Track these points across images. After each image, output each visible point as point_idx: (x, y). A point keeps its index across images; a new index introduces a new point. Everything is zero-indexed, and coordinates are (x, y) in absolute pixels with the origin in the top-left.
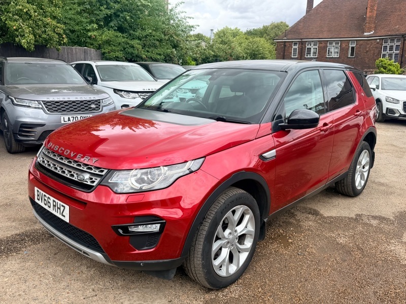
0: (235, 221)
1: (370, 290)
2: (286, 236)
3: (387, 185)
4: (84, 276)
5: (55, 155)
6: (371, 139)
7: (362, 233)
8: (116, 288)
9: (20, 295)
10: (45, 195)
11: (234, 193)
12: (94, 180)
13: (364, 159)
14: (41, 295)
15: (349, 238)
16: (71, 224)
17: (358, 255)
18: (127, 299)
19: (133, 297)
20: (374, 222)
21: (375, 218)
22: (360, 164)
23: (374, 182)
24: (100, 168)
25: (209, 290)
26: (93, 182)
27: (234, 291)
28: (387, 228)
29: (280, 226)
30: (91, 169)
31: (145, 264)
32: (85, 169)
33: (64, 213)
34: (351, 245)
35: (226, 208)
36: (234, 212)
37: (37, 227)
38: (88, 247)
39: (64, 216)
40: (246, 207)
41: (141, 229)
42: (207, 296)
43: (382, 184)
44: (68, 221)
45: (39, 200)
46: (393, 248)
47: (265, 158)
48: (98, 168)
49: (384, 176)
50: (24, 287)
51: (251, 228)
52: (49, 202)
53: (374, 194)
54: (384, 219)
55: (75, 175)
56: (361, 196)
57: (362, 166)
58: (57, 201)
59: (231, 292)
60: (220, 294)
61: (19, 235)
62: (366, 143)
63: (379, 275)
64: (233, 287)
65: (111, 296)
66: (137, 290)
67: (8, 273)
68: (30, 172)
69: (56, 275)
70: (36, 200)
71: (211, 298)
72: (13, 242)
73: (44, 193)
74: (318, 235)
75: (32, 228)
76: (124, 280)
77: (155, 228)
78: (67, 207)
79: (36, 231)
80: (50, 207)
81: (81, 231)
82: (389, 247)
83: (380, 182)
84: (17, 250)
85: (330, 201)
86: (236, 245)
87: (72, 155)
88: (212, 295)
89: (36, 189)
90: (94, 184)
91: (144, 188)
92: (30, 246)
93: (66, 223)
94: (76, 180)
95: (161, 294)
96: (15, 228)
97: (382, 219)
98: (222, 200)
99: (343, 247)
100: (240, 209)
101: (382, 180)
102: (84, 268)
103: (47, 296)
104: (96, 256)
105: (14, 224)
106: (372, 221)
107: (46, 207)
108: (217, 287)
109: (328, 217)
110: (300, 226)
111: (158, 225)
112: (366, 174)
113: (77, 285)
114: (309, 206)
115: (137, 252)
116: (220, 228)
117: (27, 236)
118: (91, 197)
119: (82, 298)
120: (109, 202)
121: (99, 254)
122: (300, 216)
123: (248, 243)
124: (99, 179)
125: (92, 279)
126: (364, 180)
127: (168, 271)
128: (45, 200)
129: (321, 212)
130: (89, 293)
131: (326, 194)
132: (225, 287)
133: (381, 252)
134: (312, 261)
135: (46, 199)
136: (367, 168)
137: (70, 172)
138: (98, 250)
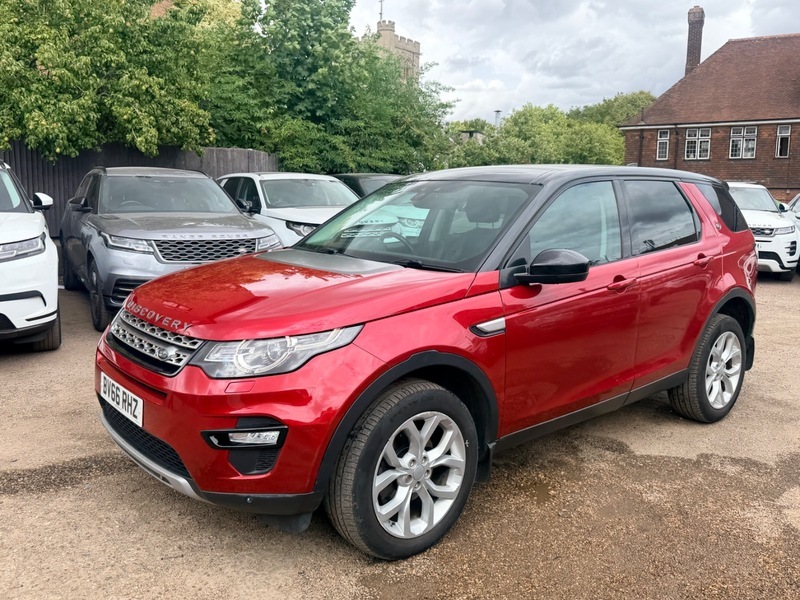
0: (421, 440)
1: (673, 581)
2: (548, 484)
3: (787, 405)
4: (171, 526)
5: (135, 321)
6: (741, 313)
7: (698, 488)
8: (219, 547)
9: (63, 547)
10: (113, 385)
11: (419, 389)
12: (181, 357)
13: (728, 349)
14: (95, 549)
15: (669, 493)
16: (144, 428)
17: (674, 521)
18: (230, 565)
19: (241, 562)
20: (731, 470)
21: (735, 461)
22: (719, 359)
23: (762, 399)
24: (193, 338)
25: (376, 560)
26: (180, 360)
27: (419, 565)
28: (751, 479)
29: (542, 467)
30: (179, 340)
31: (255, 500)
32: (172, 341)
33: (135, 411)
34: (668, 505)
35: (400, 413)
36: (420, 424)
37: (116, 449)
38: (168, 468)
39: (135, 416)
40: (444, 417)
41: (249, 438)
42: (368, 570)
43: (778, 403)
44: (141, 425)
45: (105, 392)
46: (749, 515)
47: (481, 332)
48: (190, 338)
49: (787, 388)
50: (72, 536)
51: (458, 456)
52: (118, 396)
53: (753, 419)
54: (756, 464)
55: (157, 350)
56: (723, 423)
57: (723, 364)
58: (127, 392)
59: (411, 566)
60: (392, 568)
61: (85, 459)
62: (729, 318)
63: (702, 558)
64: (419, 559)
65: (207, 559)
66: (252, 552)
67: (52, 515)
68: (98, 350)
69: (127, 521)
70: (102, 395)
71: (374, 574)
72: (71, 469)
73: (113, 382)
74: (610, 487)
75: (107, 450)
76: (235, 536)
77: (271, 437)
78: (140, 401)
79: (112, 456)
80: (118, 403)
81: (159, 442)
82: (741, 513)
83: (773, 399)
84: (74, 482)
85: (656, 428)
86: (427, 485)
87: (157, 318)
88: (377, 569)
89: (103, 374)
90: (181, 364)
91: (257, 372)
92: (96, 477)
93: (137, 426)
94: (157, 357)
95: (289, 561)
96: (81, 449)
97: (749, 464)
98: (396, 399)
99: (651, 507)
100: (433, 419)
101: (779, 396)
102: (174, 516)
103: (104, 551)
104: (178, 482)
105: (79, 443)
106: (729, 467)
107: (113, 404)
108: (386, 555)
109: (642, 456)
110: (581, 470)
111: (276, 434)
112: (734, 381)
113: (155, 539)
114: (612, 436)
115: (241, 477)
116: (389, 449)
117: (96, 462)
118: (177, 384)
119: (158, 559)
120: (206, 394)
121: (183, 481)
122: (587, 452)
123: (454, 483)
124: (188, 356)
125: (182, 531)
126: (730, 391)
127: (298, 515)
128: (113, 392)
129: (632, 448)
130: (170, 552)
131: (655, 416)
132: (405, 557)
133: (723, 521)
134: (581, 527)
135: (115, 390)
136: (737, 367)
137: (151, 345)
138: (182, 472)
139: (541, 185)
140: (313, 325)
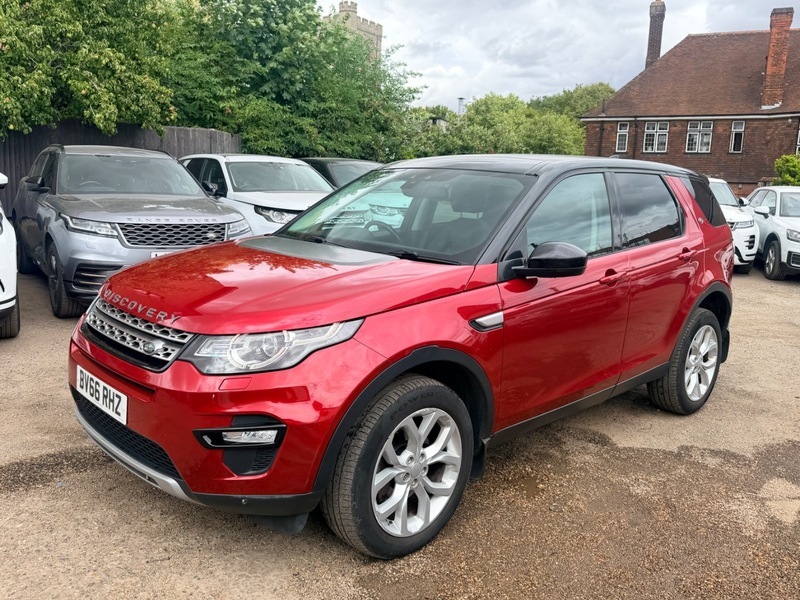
0: (420, 437)
1: (669, 576)
2: (535, 478)
3: (757, 397)
4: (154, 526)
5: (114, 311)
6: (719, 306)
7: (682, 480)
8: (207, 549)
9: (39, 551)
10: (92, 379)
11: (419, 385)
12: (169, 351)
13: (705, 342)
14: (74, 553)
15: (655, 486)
16: (129, 426)
17: (663, 515)
18: (222, 567)
19: (232, 564)
20: (712, 462)
21: (715, 453)
22: (697, 352)
23: (733, 390)
24: (182, 332)
25: (372, 560)
26: (168, 355)
27: (416, 564)
28: (732, 470)
29: (528, 460)
30: (167, 333)
31: (250, 501)
32: (158, 334)
33: (119, 408)
34: (656, 498)
35: (400, 410)
36: (418, 420)
37: (88, 443)
38: (156, 469)
39: (119, 414)
40: (443, 413)
41: (244, 438)
42: (365, 570)
43: (749, 395)
44: (124, 423)
45: (82, 387)
46: (734, 508)
47: (481, 327)
48: (178, 331)
49: (755, 380)
50: (47, 539)
51: (455, 452)
52: (97, 391)
53: (727, 412)
54: (734, 456)
55: (141, 344)
56: (699, 415)
57: (701, 357)
58: (109, 387)
59: (408, 565)
60: (389, 568)
61: (54, 455)
62: (709, 313)
63: (694, 552)
64: (415, 557)
65: (195, 561)
66: (243, 553)
67: (23, 516)
68: (72, 341)
69: (106, 522)
70: (79, 389)
71: (371, 574)
72: (41, 466)
73: (91, 376)
74: (596, 480)
75: (78, 445)
76: (222, 537)
77: (268, 436)
78: (124, 398)
79: (83, 451)
80: (98, 399)
81: (146, 441)
82: (727, 505)
83: (743, 391)
84: (45, 480)
85: (636, 420)
86: (424, 482)
87: (140, 309)
88: (374, 569)
89: (79, 368)
90: (169, 359)
91: (252, 368)
92: (68, 474)
93: (119, 424)
94: (142, 351)
95: (282, 563)
96: (49, 444)
97: (728, 456)
98: (396, 395)
99: (639, 500)
100: (431, 415)
101: (749, 388)
102: (156, 515)
103: (85, 554)
104: (168, 484)
105: (47, 437)
106: (708, 459)
107: (92, 400)
108: (383, 555)
109: (625, 448)
110: (566, 463)
111: (274, 433)
112: (710, 373)
113: (138, 540)
114: (593, 428)
115: (236, 478)
116: (388, 446)
117: (66, 458)
118: (164, 380)
119: (144, 561)
120: (196, 391)
121: (172, 482)
122: (571, 444)
123: (449, 480)
124: (177, 350)
125: (167, 531)
126: (706, 384)
127: (293, 516)
128: (91, 387)
129: (614, 440)
130: (156, 554)
131: (633, 408)
132: (401, 555)
133: (710, 514)
134: (573, 522)
135: (93, 385)
136: (713, 360)
137: (134, 338)
138: (172, 473)
139: (536, 175)
140: (305, 319)
